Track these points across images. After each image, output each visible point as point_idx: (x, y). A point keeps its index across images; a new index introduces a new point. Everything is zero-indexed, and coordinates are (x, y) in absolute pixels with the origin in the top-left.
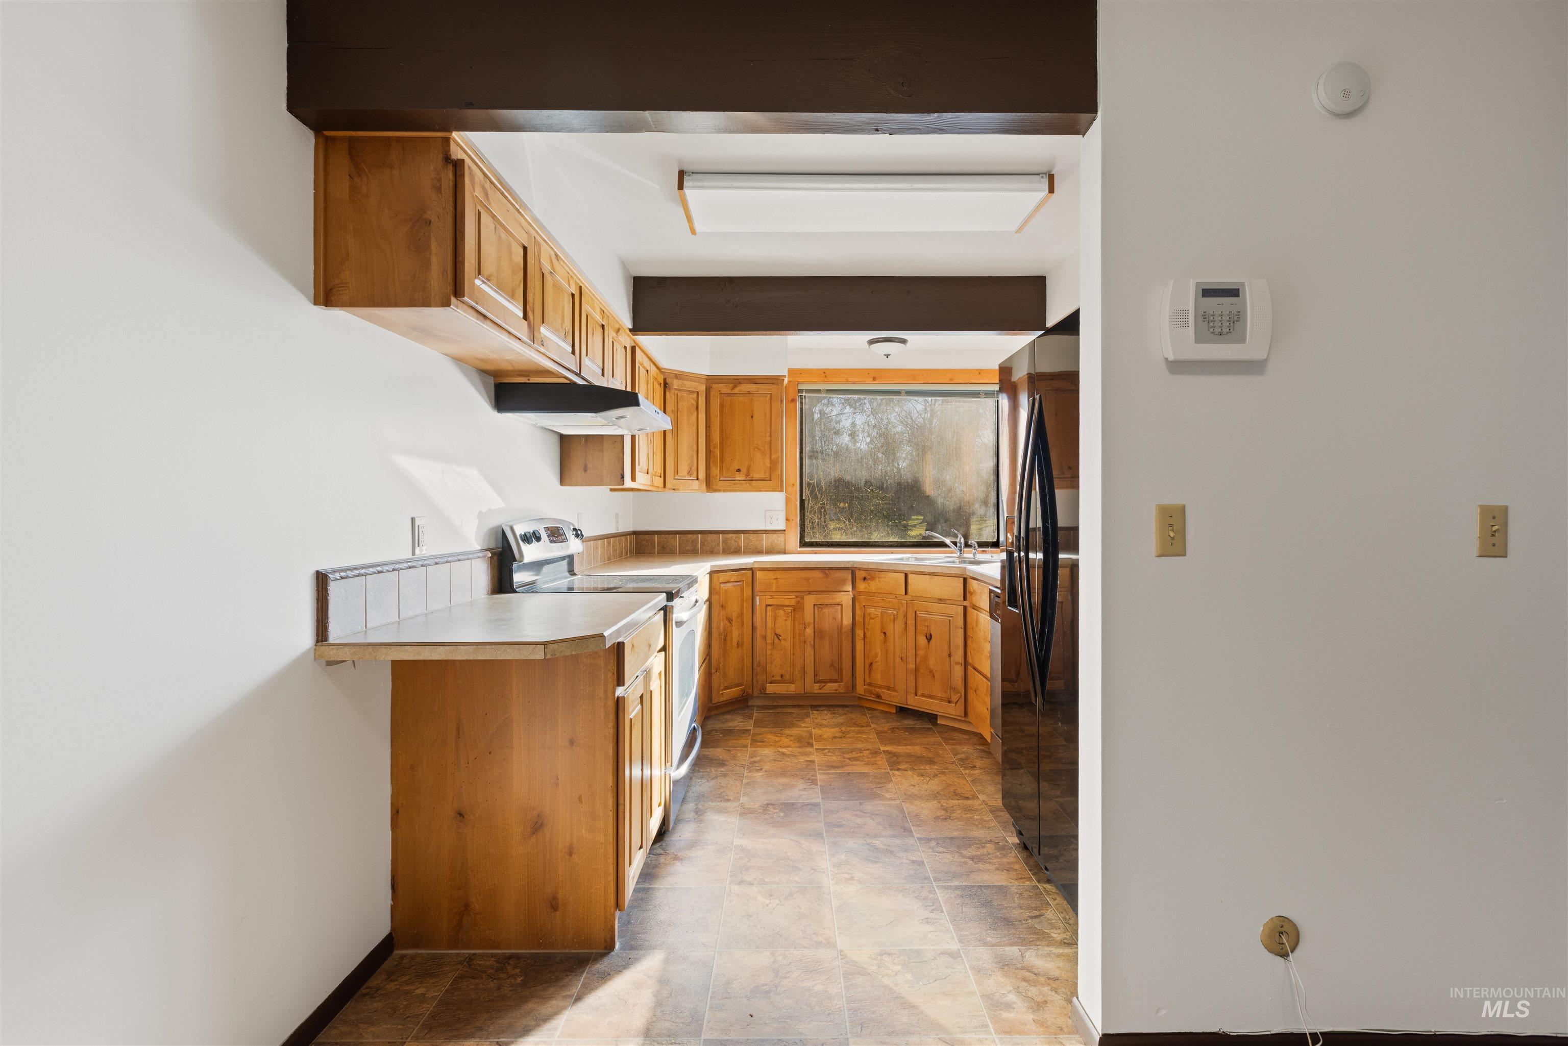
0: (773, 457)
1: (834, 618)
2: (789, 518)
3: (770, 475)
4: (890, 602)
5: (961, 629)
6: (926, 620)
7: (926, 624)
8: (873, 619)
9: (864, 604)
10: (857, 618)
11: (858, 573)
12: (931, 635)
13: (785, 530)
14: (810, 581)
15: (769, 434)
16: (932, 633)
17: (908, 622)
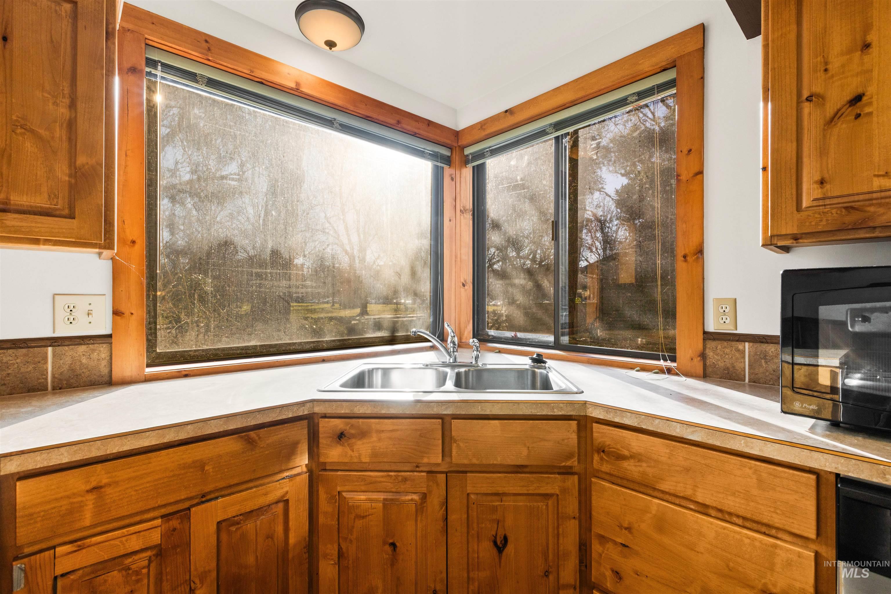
0: (81, 160)
1: (270, 536)
2: (122, 308)
3: (72, 207)
4: (405, 480)
5: (573, 521)
6: (494, 509)
7: (494, 517)
8: (364, 517)
9: (339, 489)
10: (322, 520)
11: (325, 426)
12: (505, 539)
13: (110, 336)
14: (207, 468)
15: (67, 101)
16: (508, 535)
17: (452, 517)
